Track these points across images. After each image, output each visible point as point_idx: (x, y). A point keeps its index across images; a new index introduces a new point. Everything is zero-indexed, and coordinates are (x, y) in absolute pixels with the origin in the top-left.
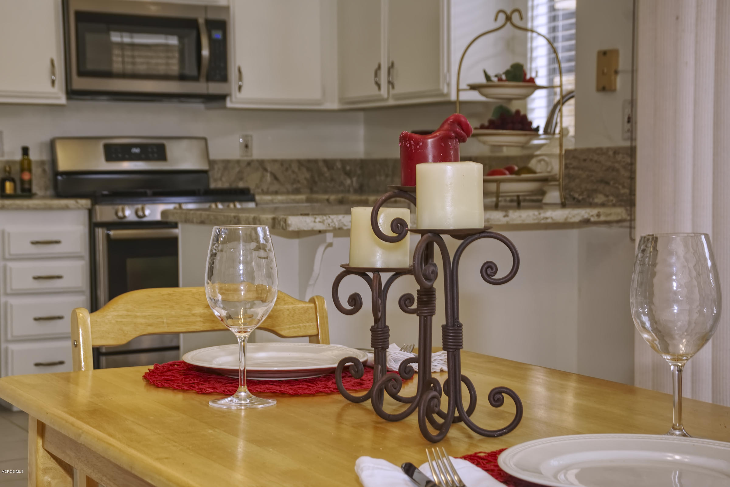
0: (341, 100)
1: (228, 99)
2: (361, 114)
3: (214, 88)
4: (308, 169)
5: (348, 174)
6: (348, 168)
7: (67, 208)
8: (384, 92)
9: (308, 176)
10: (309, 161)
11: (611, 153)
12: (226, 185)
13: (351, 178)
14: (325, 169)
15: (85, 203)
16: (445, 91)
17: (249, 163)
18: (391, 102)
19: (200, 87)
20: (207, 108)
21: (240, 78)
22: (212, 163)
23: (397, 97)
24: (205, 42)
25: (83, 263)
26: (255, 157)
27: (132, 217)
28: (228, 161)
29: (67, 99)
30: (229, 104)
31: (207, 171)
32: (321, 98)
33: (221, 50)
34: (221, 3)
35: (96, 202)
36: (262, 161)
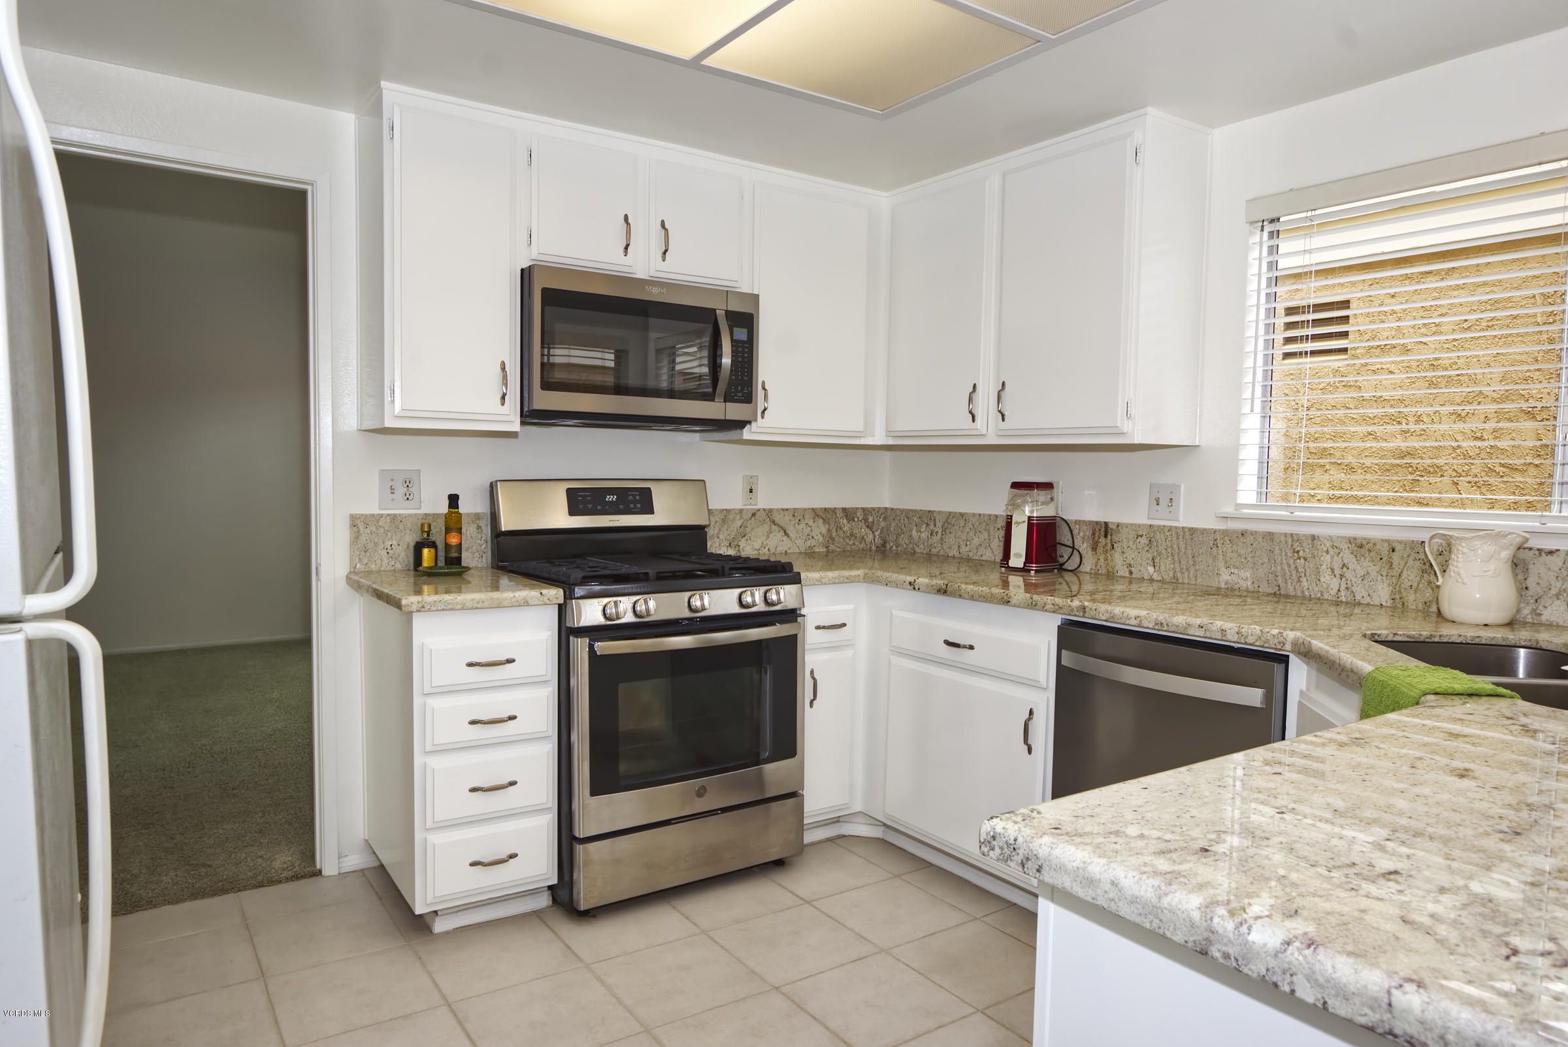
1: (748, 427)
3: (735, 411)
4: (825, 521)
5: (870, 527)
6: (871, 519)
7: (526, 603)
8: (982, 424)
10: (825, 510)
13: (873, 532)
15: (555, 594)
17: (754, 514)
18: (993, 440)
19: (716, 410)
20: (710, 438)
21: (766, 398)
22: (709, 514)
24: (725, 344)
25: (548, 694)
26: (760, 506)
27: (629, 618)
28: (728, 511)
29: (523, 423)
30: (747, 434)
31: (701, 528)
32: (861, 429)
33: (746, 354)
34: (745, 289)
35: (569, 596)
36: (771, 510)
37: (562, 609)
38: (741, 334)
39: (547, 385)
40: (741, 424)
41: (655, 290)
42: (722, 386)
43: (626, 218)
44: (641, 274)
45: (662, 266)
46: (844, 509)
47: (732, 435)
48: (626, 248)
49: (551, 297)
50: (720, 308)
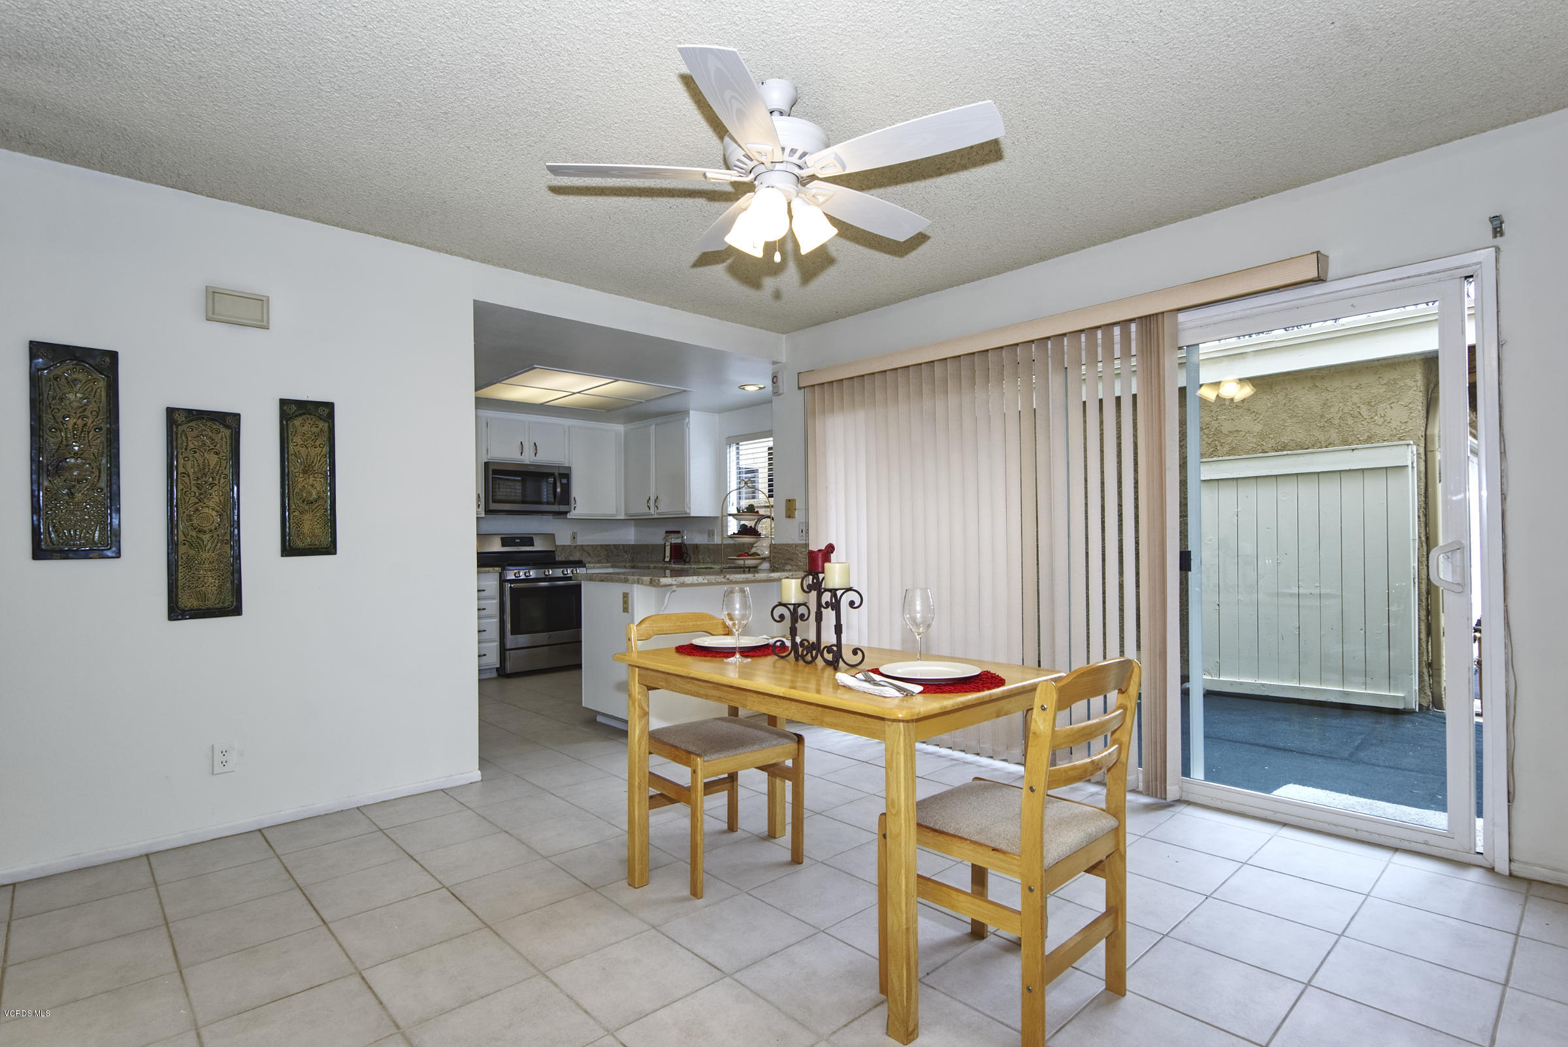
0: (626, 514)
1: (568, 514)
2: (633, 521)
3: (563, 508)
4: (606, 550)
5: (626, 552)
6: (626, 549)
7: (489, 572)
8: (652, 511)
9: (605, 553)
10: (606, 545)
11: (794, 546)
12: (563, 559)
13: (627, 554)
14: (614, 550)
15: (498, 569)
16: (688, 512)
17: (575, 547)
18: (656, 516)
19: (555, 508)
20: (554, 518)
21: (575, 503)
22: (557, 546)
23: (658, 514)
24: (558, 485)
25: (496, 602)
26: (579, 543)
27: (523, 577)
28: (565, 546)
29: (485, 514)
30: (569, 516)
31: (553, 551)
32: (615, 513)
33: (567, 489)
34: (567, 465)
35: (503, 569)
36: (582, 545)
37: (501, 575)
38: (564, 481)
39: (494, 501)
40: (566, 513)
41: (532, 467)
42: (557, 499)
43: (521, 443)
44: (527, 462)
45: (535, 458)
46: (614, 545)
47: (563, 516)
48: (522, 453)
49: (495, 472)
50: (556, 472)
